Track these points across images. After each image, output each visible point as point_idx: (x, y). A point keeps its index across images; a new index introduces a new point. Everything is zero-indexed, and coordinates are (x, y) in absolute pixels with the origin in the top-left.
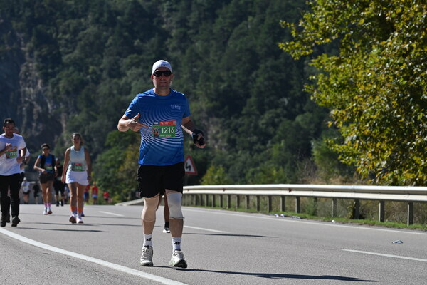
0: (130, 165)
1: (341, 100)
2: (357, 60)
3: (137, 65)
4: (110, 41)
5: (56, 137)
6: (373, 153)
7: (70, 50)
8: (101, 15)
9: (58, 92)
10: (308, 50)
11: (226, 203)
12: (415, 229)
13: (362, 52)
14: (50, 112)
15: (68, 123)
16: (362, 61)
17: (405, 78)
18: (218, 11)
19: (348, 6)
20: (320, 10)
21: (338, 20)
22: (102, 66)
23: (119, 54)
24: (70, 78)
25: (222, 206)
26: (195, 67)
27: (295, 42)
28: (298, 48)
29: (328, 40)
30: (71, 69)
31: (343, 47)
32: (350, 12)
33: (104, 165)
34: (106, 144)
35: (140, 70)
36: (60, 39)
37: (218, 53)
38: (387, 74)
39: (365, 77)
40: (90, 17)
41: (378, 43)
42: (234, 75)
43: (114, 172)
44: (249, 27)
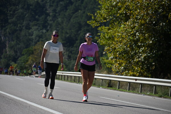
0: (30, 62)
1: (109, 43)
2: (116, 29)
3: (36, 25)
4: (27, 15)
5: (4, 49)
6: (119, 64)
7: (11, 18)
8: (24, 5)
9: (6, 33)
10: (98, 24)
11: (63, 78)
12: (130, 92)
13: (118, 26)
14: (2, 40)
15: (9, 45)
16: (118, 29)
17: (132, 37)
18: (68, 8)
19: (114, 9)
20: (103, 10)
21: (109, 14)
22: (23, 25)
23: (30, 21)
24: (11, 28)
25: (61, 79)
26: (58, 27)
27: (93, 21)
28: (94, 23)
29: (105, 21)
30: (12, 25)
31: (110, 24)
32: (114, 11)
33: (21, 61)
34: (22, 54)
35: (37, 27)
36: (8, 13)
37: (67, 23)
38: (126, 35)
39: (118, 35)
40: (20, 6)
41: (123, 23)
42: (72, 32)
43: (24, 64)
44: (79, 14)
